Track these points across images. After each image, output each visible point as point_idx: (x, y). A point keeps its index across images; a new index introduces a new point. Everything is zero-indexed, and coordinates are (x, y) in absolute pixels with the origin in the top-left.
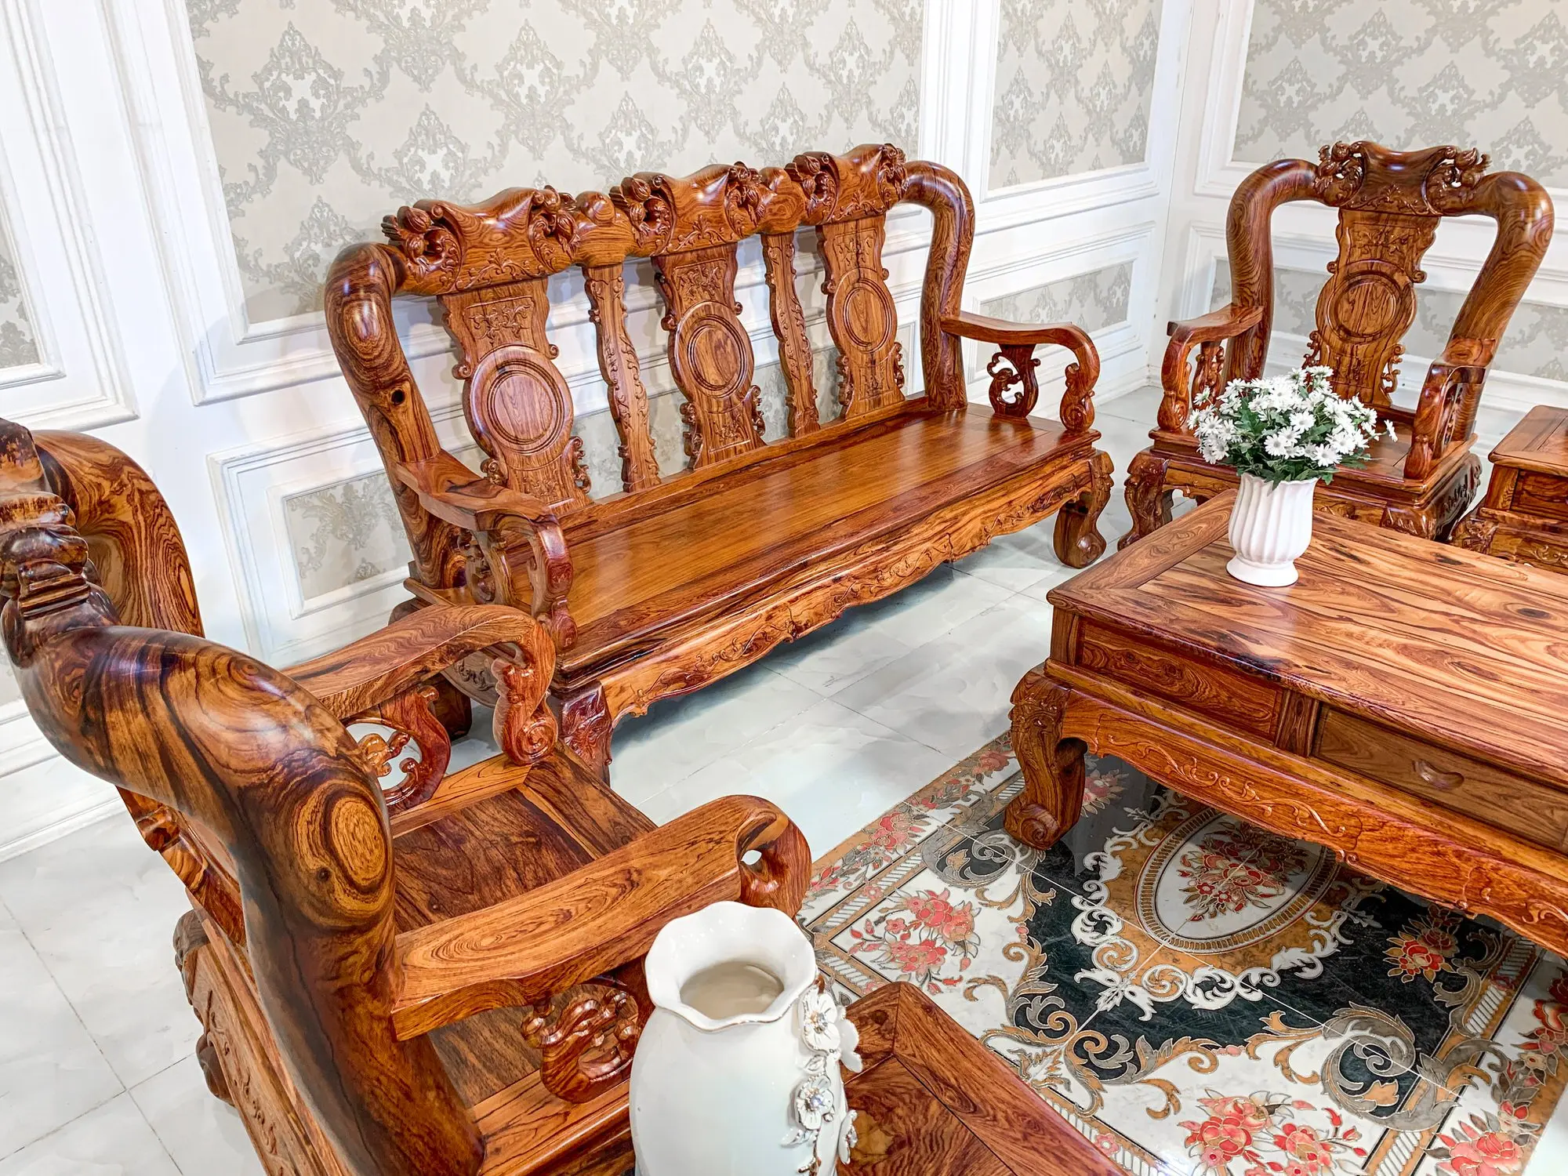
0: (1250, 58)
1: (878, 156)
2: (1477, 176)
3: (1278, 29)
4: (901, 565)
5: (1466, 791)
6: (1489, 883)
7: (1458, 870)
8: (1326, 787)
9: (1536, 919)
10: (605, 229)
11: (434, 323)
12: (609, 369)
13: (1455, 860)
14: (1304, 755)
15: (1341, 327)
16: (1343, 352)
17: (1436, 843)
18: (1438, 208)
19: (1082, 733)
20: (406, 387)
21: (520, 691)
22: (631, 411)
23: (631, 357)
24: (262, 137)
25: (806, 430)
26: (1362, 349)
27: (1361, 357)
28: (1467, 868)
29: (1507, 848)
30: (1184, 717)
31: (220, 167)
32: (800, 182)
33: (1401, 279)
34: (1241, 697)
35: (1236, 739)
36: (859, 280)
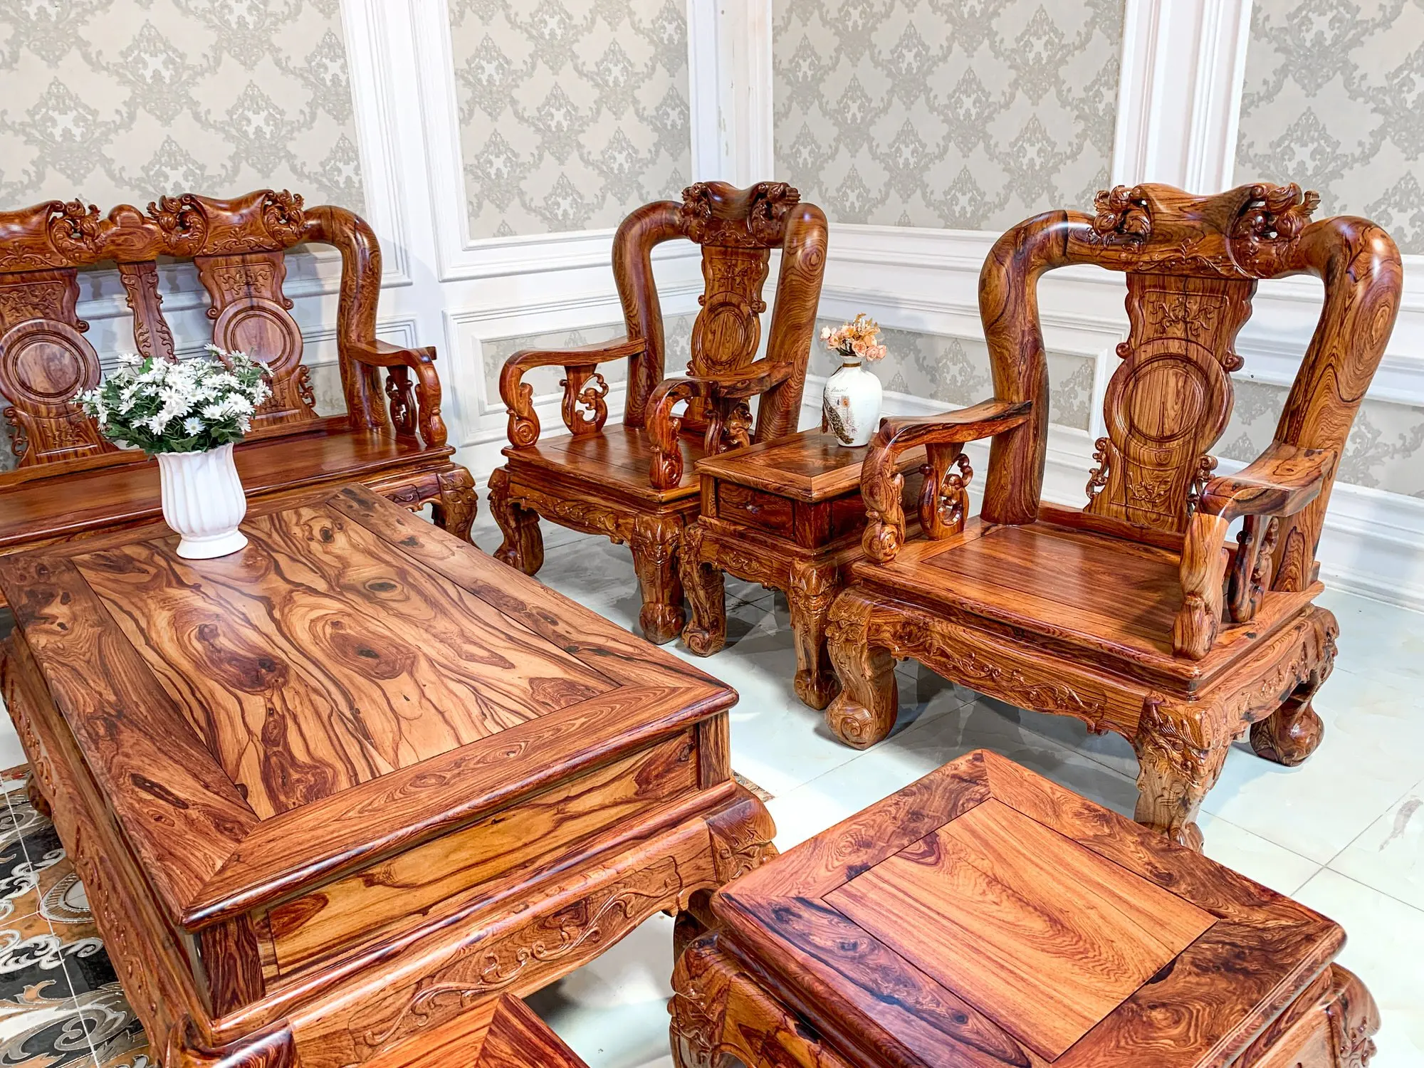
15: (707, 355)
33: (746, 309)
36: (252, 308)
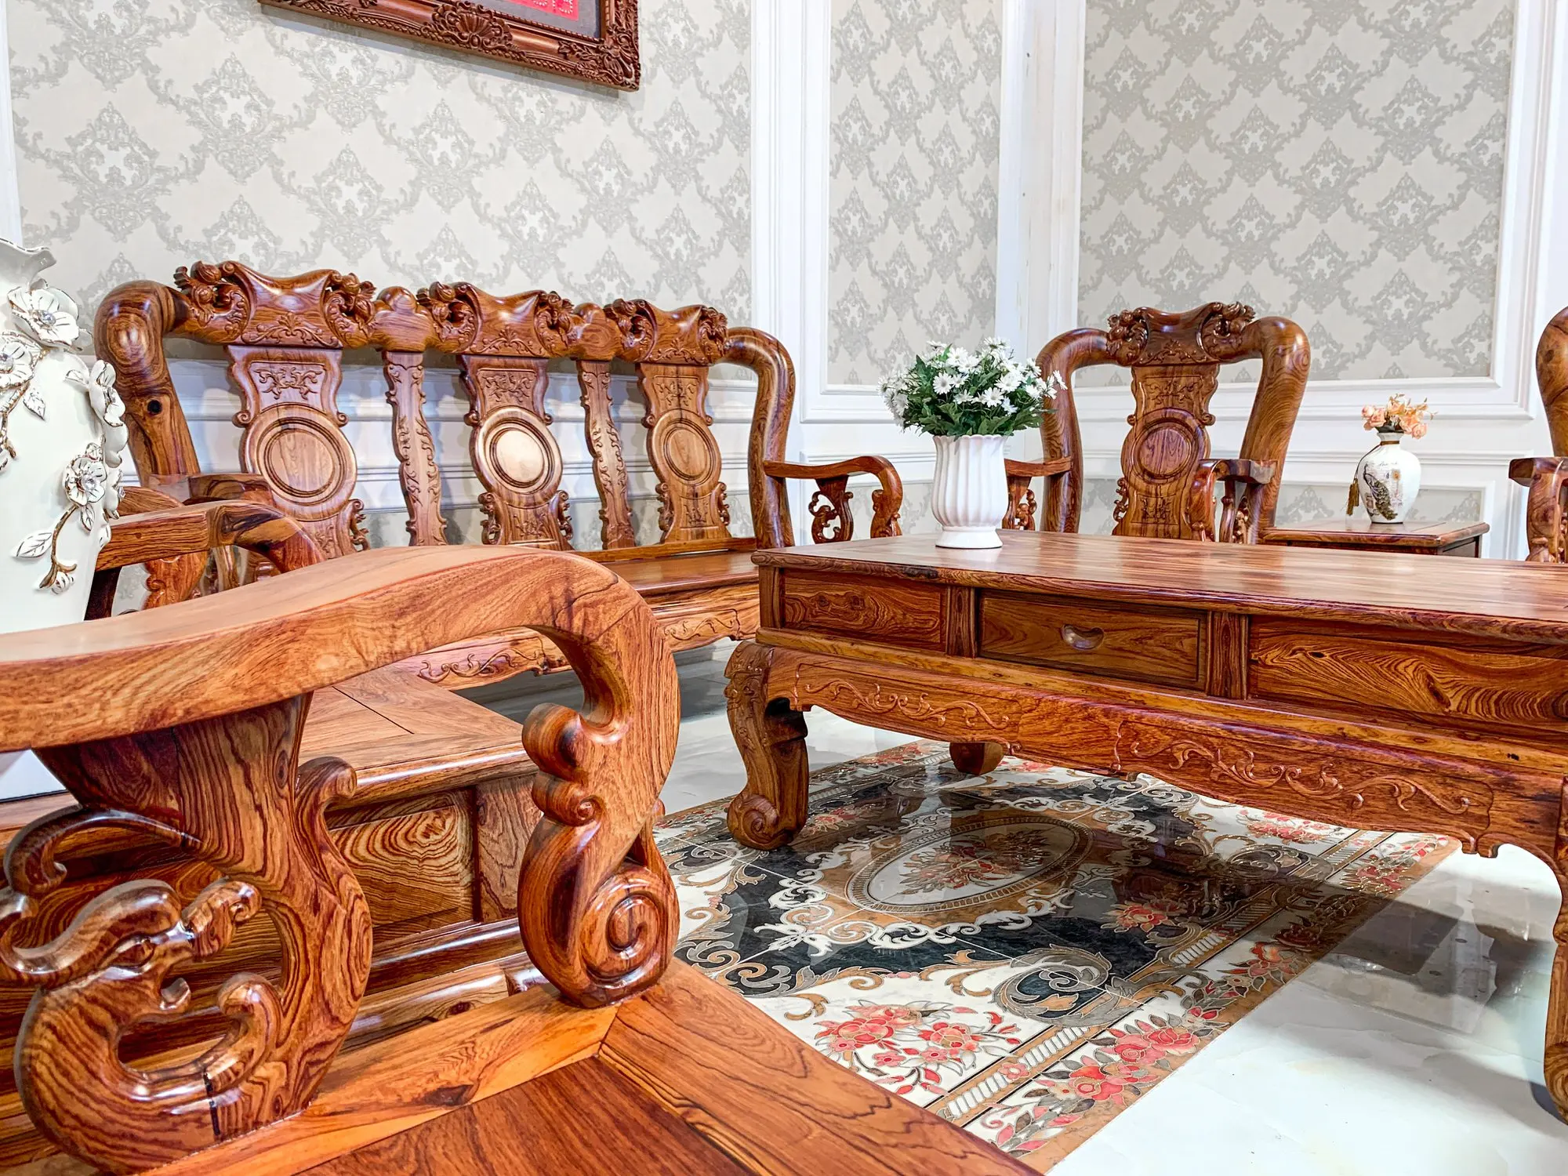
0: (1080, 298)
1: (697, 314)
2: (1244, 324)
3: (1101, 272)
4: (678, 627)
5: (1106, 646)
6: (1136, 737)
7: (1107, 729)
8: (988, 680)
9: (1181, 761)
10: (405, 317)
11: (230, 391)
12: (401, 447)
13: (1104, 720)
14: (970, 656)
15: (1144, 471)
16: (1148, 494)
17: (1086, 707)
18: (1214, 355)
19: (783, 690)
20: (165, 400)
21: (161, 577)
22: (421, 487)
23: (425, 439)
24: (69, 191)
25: (620, 544)
26: (1164, 489)
27: (1165, 496)
28: (1115, 724)
29: (1147, 693)
30: (869, 648)
31: (22, 208)
32: (617, 321)
33: (1193, 423)
34: (912, 610)
35: (911, 656)
36: (681, 420)
